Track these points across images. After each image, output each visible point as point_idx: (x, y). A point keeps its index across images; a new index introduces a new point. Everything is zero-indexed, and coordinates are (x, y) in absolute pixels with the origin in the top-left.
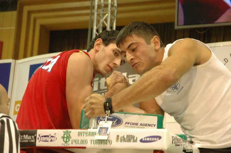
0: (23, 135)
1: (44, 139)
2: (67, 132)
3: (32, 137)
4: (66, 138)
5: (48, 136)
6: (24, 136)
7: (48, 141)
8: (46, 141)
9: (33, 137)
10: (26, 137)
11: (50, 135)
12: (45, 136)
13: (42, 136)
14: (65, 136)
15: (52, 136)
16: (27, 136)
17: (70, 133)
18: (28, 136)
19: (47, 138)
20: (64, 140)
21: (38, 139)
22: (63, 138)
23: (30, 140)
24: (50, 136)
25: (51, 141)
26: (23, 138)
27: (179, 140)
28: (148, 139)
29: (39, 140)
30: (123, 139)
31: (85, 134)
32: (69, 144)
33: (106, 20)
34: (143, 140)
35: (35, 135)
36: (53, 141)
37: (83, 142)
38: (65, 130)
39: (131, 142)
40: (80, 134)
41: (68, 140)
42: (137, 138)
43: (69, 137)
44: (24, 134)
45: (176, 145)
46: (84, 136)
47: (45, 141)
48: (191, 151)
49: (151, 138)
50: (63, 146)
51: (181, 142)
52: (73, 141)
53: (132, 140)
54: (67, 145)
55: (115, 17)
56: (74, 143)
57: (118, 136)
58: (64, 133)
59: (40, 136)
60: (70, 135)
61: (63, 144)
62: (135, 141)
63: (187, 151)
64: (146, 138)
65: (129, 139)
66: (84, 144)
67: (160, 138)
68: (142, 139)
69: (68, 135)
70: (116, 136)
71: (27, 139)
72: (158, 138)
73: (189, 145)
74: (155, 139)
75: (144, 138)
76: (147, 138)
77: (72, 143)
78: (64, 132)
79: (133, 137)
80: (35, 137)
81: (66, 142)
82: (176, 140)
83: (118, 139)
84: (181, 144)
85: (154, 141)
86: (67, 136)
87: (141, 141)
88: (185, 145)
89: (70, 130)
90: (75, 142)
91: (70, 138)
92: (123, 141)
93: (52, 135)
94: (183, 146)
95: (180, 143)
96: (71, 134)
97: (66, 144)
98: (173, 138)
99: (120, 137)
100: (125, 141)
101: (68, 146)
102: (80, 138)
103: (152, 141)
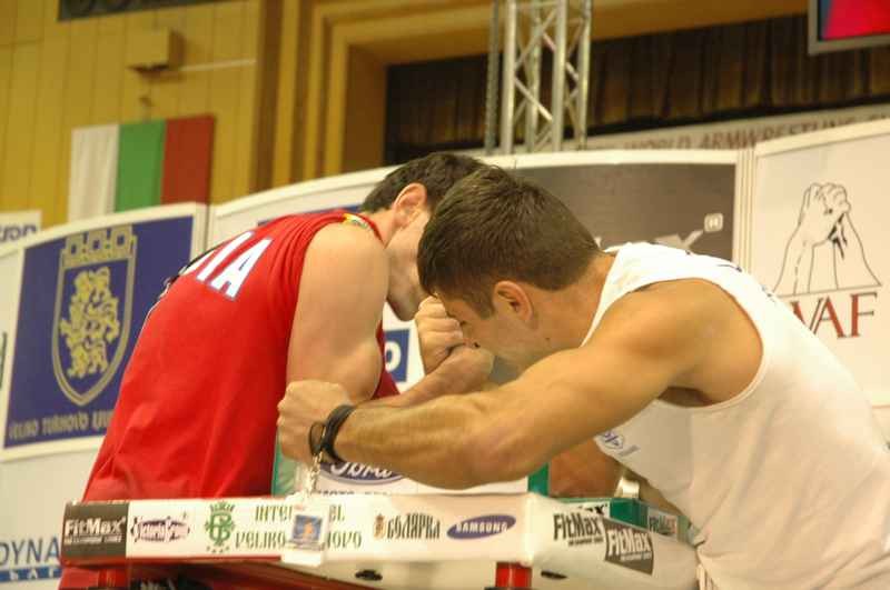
0: (86, 521)
1: (152, 531)
2: (222, 507)
3: (112, 528)
4: (220, 527)
5: (163, 523)
6: (90, 522)
7: (162, 539)
8: (157, 538)
9: (117, 525)
10: (95, 526)
11: (169, 518)
12: (155, 523)
13: (145, 524)
14: (217, 521)
15: (174, 523)
16: (98, 521)
17: (232, 509)
18: (102, 521)
19: (157, 529)
20: (211, 536)
21: (132, 531)
22: (210, 526)
23: (107, 536)
24: (168, 523)
25: (173, 538)
26: (85, 529)
27: (589, 525)
28: (474, 527)
29: (136, 534)
30: (396, 530)
31: (277, 513)
32: (228, 548)
33: (551, 32)
34: (459, 529)
35: (124, 520)
36: (178, 537)
37: (270, 539)
38: (215, 502)
39: (420, 535)
40: (261, 514)
41: (224, 535)
42: (438, 525)
43: (227, 525)
44: (89, 517)
45: (571, 543)
46: (273, 518)
47: (152, 539)
48: (647, 556)
49: (482, 525)
50: (209, 553)
51: (597, 529)
52: (240, 537)
53: (424, 531)
54: (222, 551)
55: (584, 18)
56: (244, 544)
57: (380, 519)
58: (212, 510)
59: (139, 521)
60: (229, 518)
61: (208, 548)
62: (434, 534)
63: (623, 559)
64: (466, 525)
65: (416, 528)
66: (274, 545)
67: (510, 521)
68: (454, 528)
69: (226, 518)
70: (374, 520)
71: (97, 531)
72: (504, 524)
73: (637, 536)
74: (496, 527)
75: (463, 524)
76: (469, 522)
77: (237, 545)
78: (212, 507)
79: (427, 521)
80: (124, 527)
81: (219, 541)
82: (572, 526)
83: (379, 528)
84: (597, 535)
85: (492, 533)
86: (221, 520)
87: (453, 533)
88: (614, 537)
89: (230, 501)
90: (248, 540)
91: (233, 529)
92: (395, 536)
93: (174, 519)
94: (604, 544)
95: (591, 533)
96: (234, 515)
97: (218, 549)
98: (560, 521)
99: (386, 521)
100: (401, 534)
101: (226, 554)
102: (263, 527)
103: (485, 534)
